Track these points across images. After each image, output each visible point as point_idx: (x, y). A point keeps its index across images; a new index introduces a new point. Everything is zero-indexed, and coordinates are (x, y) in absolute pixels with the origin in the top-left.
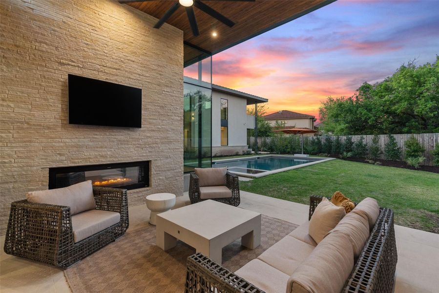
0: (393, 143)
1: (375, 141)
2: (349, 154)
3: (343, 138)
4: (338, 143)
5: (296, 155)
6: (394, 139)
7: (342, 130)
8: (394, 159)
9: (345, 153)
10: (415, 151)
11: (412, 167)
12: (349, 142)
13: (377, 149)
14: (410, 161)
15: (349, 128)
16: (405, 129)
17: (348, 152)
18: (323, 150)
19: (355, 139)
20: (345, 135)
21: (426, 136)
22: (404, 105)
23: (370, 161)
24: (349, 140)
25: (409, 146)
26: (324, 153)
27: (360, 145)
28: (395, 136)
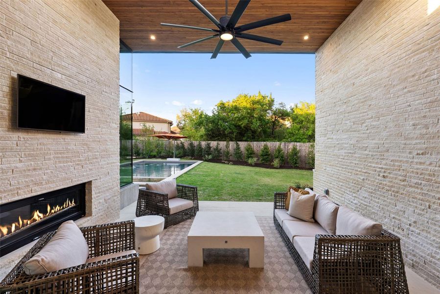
0: (238, 148)
1: (227, 146)
2: (210, 157)
3: (204, 144)
4: (200, 148)
5: (169, 160)
6: (239, 145)
7: (202, 136)
8: (239, 160)
9: (206, 156)
10: (251, 154)
11: (251, 165)
12: (209, 147)
13: (228, 153)
14: (250, 161)
15: (207, 135)
16: (244, 139)
17: (208, 155)
18: (187, 154)
19: (213, 144)
20: (204, 140)
21: (255, 143)
22: (246, 121)
23: (226, 162)
24: (209, 144)
25: (247, 150)
26: (188, 156)
27: (217, 150)
28: (240, 143)
